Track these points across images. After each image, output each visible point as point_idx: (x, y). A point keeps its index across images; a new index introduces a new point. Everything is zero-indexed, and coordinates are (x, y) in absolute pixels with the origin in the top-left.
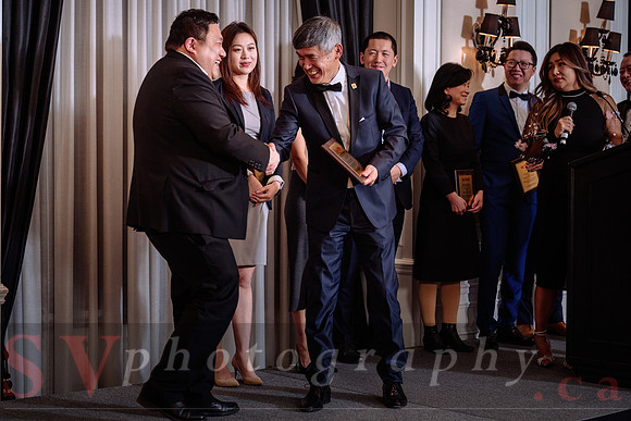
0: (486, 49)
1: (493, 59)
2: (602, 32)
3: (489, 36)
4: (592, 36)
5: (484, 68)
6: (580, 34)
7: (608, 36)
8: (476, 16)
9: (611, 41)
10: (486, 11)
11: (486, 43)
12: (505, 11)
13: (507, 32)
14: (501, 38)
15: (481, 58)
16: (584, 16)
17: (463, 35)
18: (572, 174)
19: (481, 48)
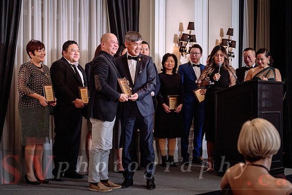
0: (183, 47)
1: (185, 51)
2: (228, 40)
3: (184, 42)
4: (225, 42)
5: (182, 55)
6: (220, 42)
7: (230, 42)
8: (179, 34)
9: (232, 44)
10: (183, 32)
11: (183, 45)
12: (190, 32)
13: (191, 41)
14: (189, 43)
15: (181, 51)
16: (222, 34)
17: (174, 41)
18: (216, 96)
19: (181, 47)
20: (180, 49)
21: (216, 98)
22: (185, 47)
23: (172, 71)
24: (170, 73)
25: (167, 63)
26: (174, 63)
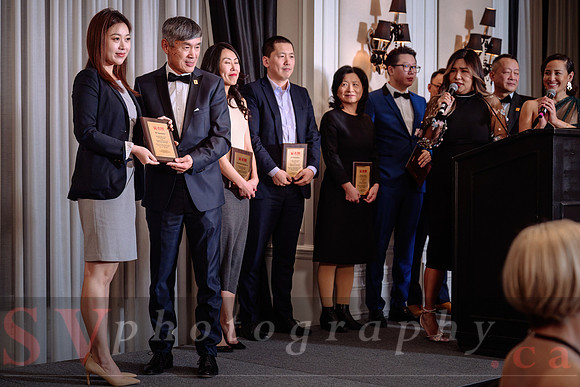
0: (380, 53)
2: (485, 37)
3: (382, 41)
4: (476, 41)
5: (378, 70)
6: (465, 40)
7: (489, 40)
8: (370, 23)
9: (493, 46)
10: (379, 18)
11: (380, 47)
12: (397, 18)
13: (400, 38)
14: (393, 43)
15: (375, 60)
16: (469, 24)
17: (359, 40)
18: (456, 167)
19: (375, 52)
20: (374, 55)
21: (456, 171)
22: (384, 53)
23: (355, 106)
24: (350, 111)
25: (344, 89)
26: (360, 89)
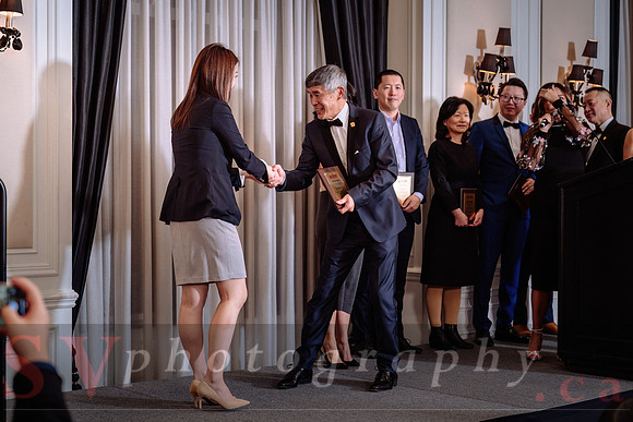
0: (485, 84)
1: (491, 93)
2: (587, 68)
3: (487, 73)
4: (578, 72)
5: (485, 101)
6: (567, 71)
7: (591, 71)
8: (477, 56)
9: (595, 77)
10: (485, 51)
11: (487, 80)
12: (502, 51)
13: (504, 70)
14: (499, 75)
15: (481, 92)
16: (572, 55)
17: (466, 72)
19: (481, 84)
20: (480, 87)
22: (489, 84)
23: (461, 136)
25: (455, 120)
